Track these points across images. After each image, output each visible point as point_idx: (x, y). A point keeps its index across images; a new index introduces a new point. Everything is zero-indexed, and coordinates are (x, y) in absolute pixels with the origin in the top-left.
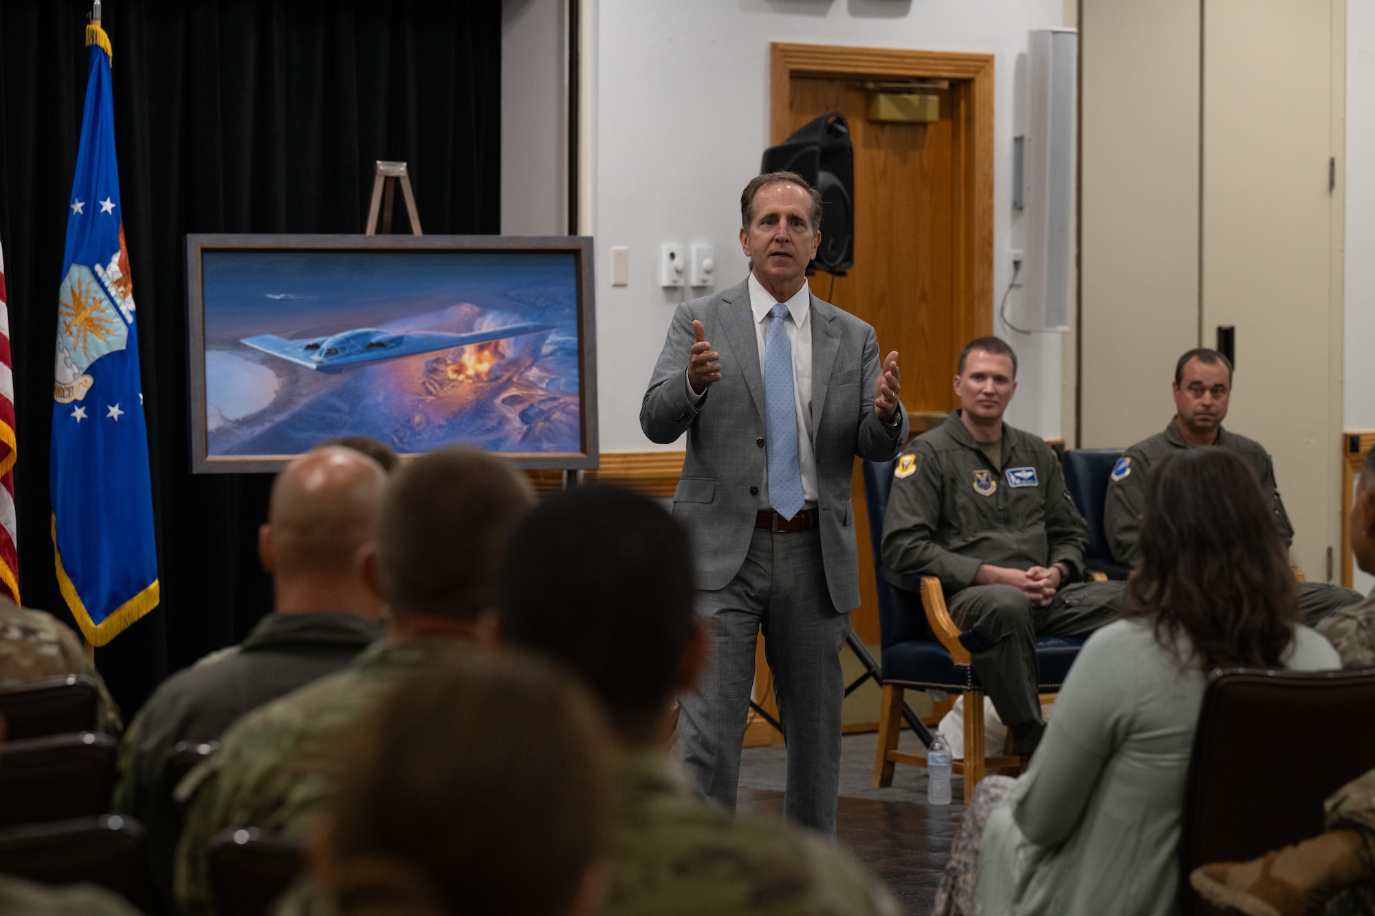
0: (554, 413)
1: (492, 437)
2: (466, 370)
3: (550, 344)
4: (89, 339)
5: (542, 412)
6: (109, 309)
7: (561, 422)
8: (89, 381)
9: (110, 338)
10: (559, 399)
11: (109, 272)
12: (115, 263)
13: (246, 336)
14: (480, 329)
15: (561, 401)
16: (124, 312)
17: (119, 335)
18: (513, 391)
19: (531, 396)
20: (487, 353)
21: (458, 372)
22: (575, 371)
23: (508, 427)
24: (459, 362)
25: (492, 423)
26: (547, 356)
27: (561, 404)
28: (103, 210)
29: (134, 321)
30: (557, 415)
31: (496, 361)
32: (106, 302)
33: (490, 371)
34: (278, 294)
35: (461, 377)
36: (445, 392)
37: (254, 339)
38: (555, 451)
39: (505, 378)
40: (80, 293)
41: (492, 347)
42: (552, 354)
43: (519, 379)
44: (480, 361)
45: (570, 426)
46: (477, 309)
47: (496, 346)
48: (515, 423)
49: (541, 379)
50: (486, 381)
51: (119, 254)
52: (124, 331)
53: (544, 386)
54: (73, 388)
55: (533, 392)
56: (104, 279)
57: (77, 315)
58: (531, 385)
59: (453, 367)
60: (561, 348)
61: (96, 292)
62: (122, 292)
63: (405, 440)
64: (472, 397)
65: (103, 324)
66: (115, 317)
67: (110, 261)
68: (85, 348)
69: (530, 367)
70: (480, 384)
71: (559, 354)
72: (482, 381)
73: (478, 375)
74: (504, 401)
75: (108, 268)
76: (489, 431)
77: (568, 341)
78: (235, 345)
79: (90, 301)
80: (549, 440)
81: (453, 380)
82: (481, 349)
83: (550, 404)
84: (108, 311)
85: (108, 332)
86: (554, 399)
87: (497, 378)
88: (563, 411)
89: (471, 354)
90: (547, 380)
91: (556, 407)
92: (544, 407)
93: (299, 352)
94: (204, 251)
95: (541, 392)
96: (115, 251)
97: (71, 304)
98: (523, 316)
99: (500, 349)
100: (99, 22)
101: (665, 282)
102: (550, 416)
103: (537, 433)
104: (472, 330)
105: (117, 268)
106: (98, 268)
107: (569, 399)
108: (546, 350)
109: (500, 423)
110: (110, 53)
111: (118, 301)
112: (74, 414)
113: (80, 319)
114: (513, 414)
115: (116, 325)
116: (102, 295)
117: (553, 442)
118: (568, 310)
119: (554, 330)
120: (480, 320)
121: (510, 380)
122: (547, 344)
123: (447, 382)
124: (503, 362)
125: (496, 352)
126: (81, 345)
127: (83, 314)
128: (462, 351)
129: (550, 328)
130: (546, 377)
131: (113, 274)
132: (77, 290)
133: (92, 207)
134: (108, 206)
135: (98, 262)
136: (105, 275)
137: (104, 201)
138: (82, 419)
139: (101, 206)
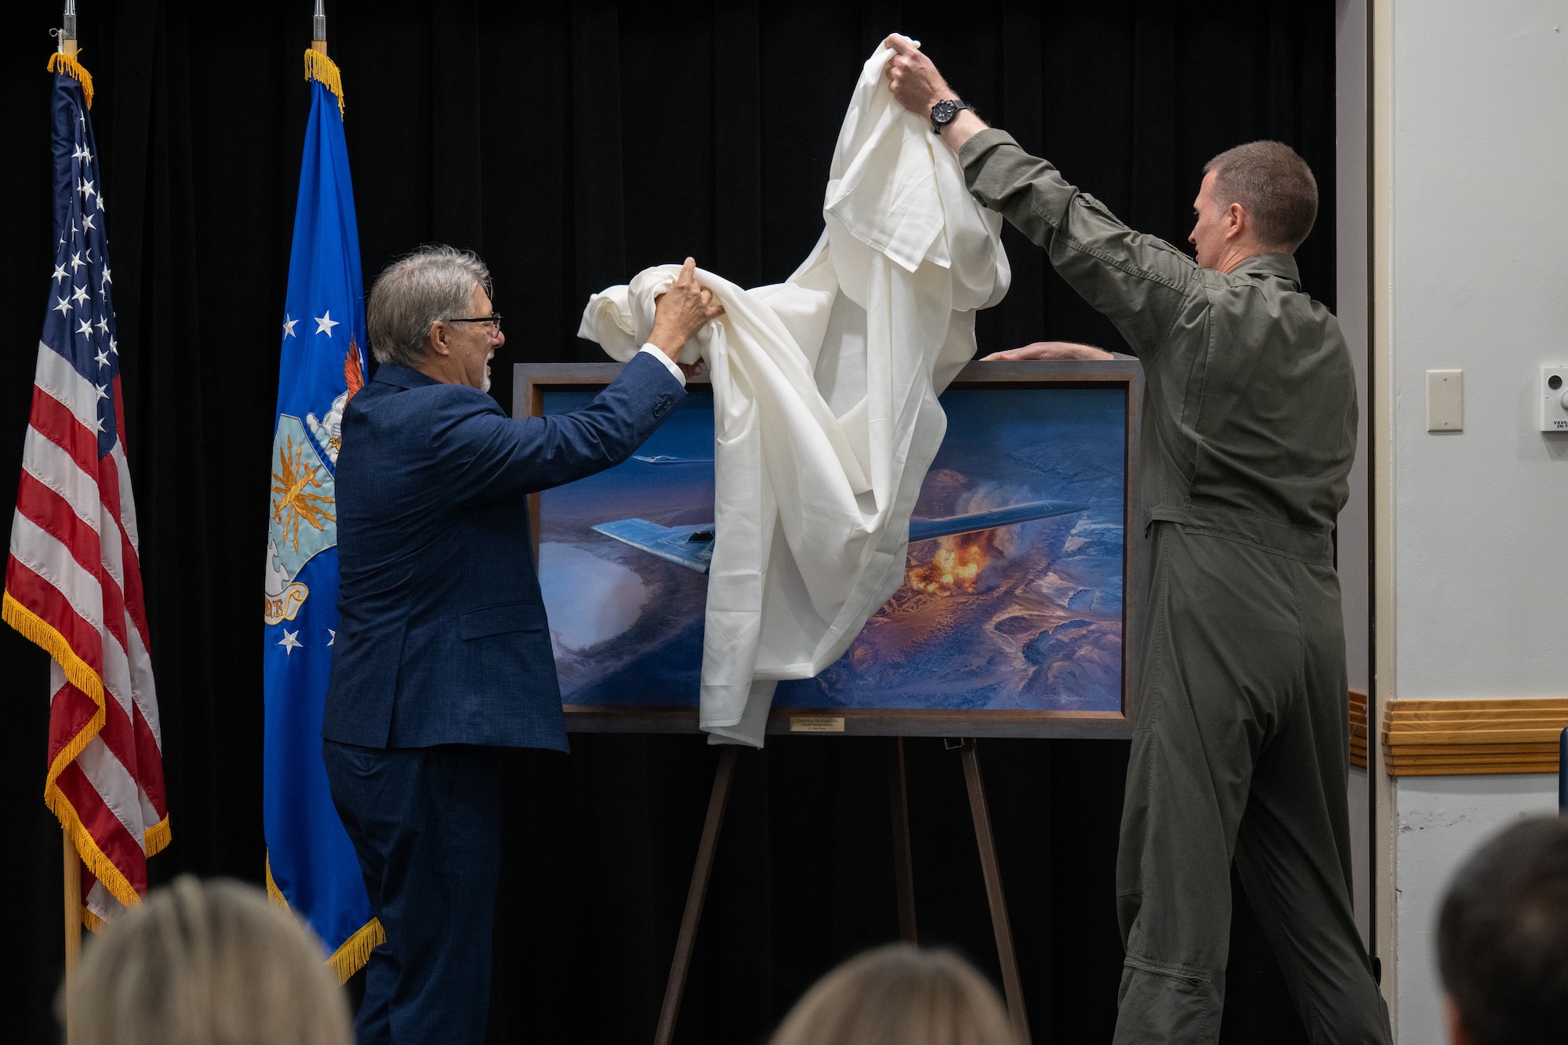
0: (1080, 647)
1: (977, 683)
2: (941, 575)
3: (1079, 535)
4: (301, 528)
5: (1061, 645)
6: (327, 482)
7: (1091, 661)
8: (302, 591)
9: (329, 526)
10: (1090, 624)
11: (327, 424)
12: (338, 411)
13: (601, 521)
14: (966, 511)
15: (1093, 627)
18: (1015, 611)
19: (1044, 619)
20: (975, 549)
21: (927, 579)
22: (1118, 580)
23: (1003, 669)
24: (931, 562)
25: (977, 662)
26: (1074, 554)
27: (1093, 632)
28: (320, 330)
30: (1085, 651)
31: (988, 562)
32: (323, 471)
33: (979, 577)
34: (652, 456)
35: (932, 588)
36: (904, 610)
37: (613, 525)
38: (1080, 708)
39: (1003, 589)
40: (290, 458)
41: (983, 539)
42: (1080, 551)
43: (1025, 591)
44: (963, 563)
45: (1107, 669)
46: (962, 478)
47: (991, 537)
48: (1017, 663)
49: (1061, 592)
50: (972, 594)
51: (345, 397)
53: (1065, 602)
54: (280, 601)
55: (1048, 613)
56: (318, 437)
57: (287, 491)
58: (1044, 601)
59: (920, 571)
60: (1096, 541)
61: (309, 456)
63: (839, 686)
64: (947, 620)
65: (319, 504)
67: (329, 408)
68: (296, 542)
69: (1044, 573)
70: (963, 599)
71: (1092, 551)
72: (965, 593)
73: (959, 584)
74: (999, 627)
75: (323, 418)
76: (973, 674)
77: (1109, 530)
78: (585, 535)
79: (302, 469)
80: (1070, 690)
81: (919, 592)
82: (965, 543)
83: (1074, 632)
84: (326, 485)
85: (324, 516)
86: (1082, 624)
87: (990, 589)
88: (1096, 643)
89: (948, 551)
90: (1071, 594)
91: (1084, 637)
92: (1064, 637)
93: (681, 546)
94: (541, 390)
95: (1060, 613)
96: (340, 393)
97: (280, 475)
98: (1036, 490)
99: (996, 543)
100: (324, 45)
101: (1544, 423)
102: (1075, 652)
103: (1051, 679)
104: (953, 514)
106: (311, 419)
107: (1106, 624)
108: (1070, 544)
109: (990, 662)
110: (338, 90)
112: (283, 642)
113: (290, 497)
114: (1012, 648)
116: (316, 461)
117: (1077, 694)
118: (1109, 480)
119: (1085, 513)
120: (965, 495)
121: (1009, 592)
122: (1073, 536)
123: (910, 594)
124: (1000, 563)
125: (990, 548)
126: (291, 536)
127: (295, 490)
128: (936, 546)
129: (1078, 509)
130: (1068, 589)
131: (333, 427)
132: (287, 455)
133: (306, 326)
134: (326, 324)
135: (312, 411)
136: (321, 430)
137: (322, 316)
138: (294, 648)
139: (318, 325)
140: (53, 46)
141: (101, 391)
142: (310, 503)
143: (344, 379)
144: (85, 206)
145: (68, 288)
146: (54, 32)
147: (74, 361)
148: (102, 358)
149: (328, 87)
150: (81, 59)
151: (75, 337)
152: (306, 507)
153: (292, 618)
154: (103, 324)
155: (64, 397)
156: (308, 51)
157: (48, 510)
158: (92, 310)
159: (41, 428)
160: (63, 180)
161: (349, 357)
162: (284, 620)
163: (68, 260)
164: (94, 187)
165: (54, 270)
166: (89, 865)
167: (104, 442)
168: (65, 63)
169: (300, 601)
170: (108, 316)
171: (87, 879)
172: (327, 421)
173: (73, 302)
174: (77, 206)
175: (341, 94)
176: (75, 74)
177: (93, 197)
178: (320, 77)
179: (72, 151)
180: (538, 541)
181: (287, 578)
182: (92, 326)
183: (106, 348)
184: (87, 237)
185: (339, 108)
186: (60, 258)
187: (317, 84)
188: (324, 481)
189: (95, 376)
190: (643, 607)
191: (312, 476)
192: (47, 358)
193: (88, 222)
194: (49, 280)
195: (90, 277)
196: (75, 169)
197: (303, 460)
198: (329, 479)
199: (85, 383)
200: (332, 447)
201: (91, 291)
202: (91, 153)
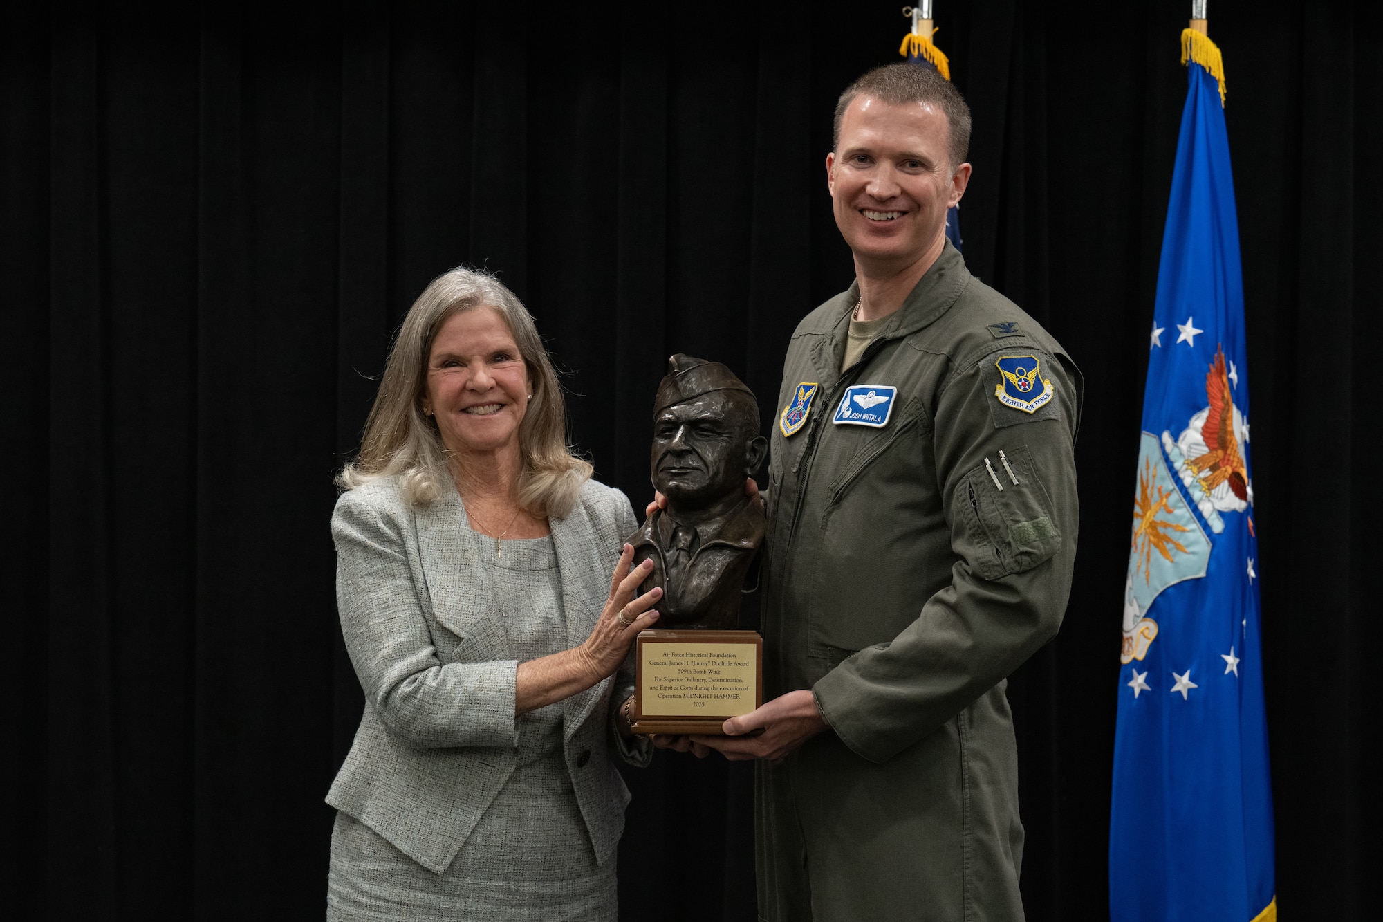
4: (1153, 558)
6: (1180, 508)
8: (1153, 628)
9: (1182, 558)
11: (1183, 445)
12: (1196, 429)
16: (1206, 514)
17: (1193, 553)
28: (1182, 339)
29: (1225, 530)
32: (1176, 496)
40: (1147, 480)
51: (1205, 414)
52: (1203, 547)
54: (1131, 638)
56: (1172, 457)
57: (1145, 517)
61: (1163, 479)
62: (1205, 479)
65: (1170, 533)
66: (1188, 522)
67: (1187, 427)
68: (1148, 575)
75: (1181, 438)
79: (1156, 492)
84: (1177, 512)
85: (1178, 547)
96: (1199, 409)
100: (1203, 24)
105: (1199, 438)
106: (1166, 437)
110: (1218, 72)
111: (1197, 495)
112: (1131, 684)
113: (1146, 524)
115: (1191, 536)
116: (1170, 484)
126: (1144, 567)
127: (1148, 516)
131: (1190, 447)
132: (1144, 478)
133: (1171, 334)
134: (1188, 332)
135: (1168, 428)
136: (1176, 450)
137: (1184, 323)
138: (1142, 692)
139: (1179, 333)
140: (907, 26)
142: (1161, 530)
143: (1206, 393)
146: (908, 11)
149: (1208, 70)
150: (938, 40)
152: (1157, 535)
153: (1141, 657)
156: (1186, 32)
161: (1213, 370)
162: (1135, 659)
168: (919, 45)
169: (1149, 639)
172: (1183, 439)
175: (1222, 78)
176: (930, 57)
178: (1199, 58)
181: (1138, 613)
185: (1219, 93)
187: (1195, 66)
188: (1176, 507)
191: (1165, 500)
197: (1158, 485)
198: (1181, 504)
200: (1187, 469)
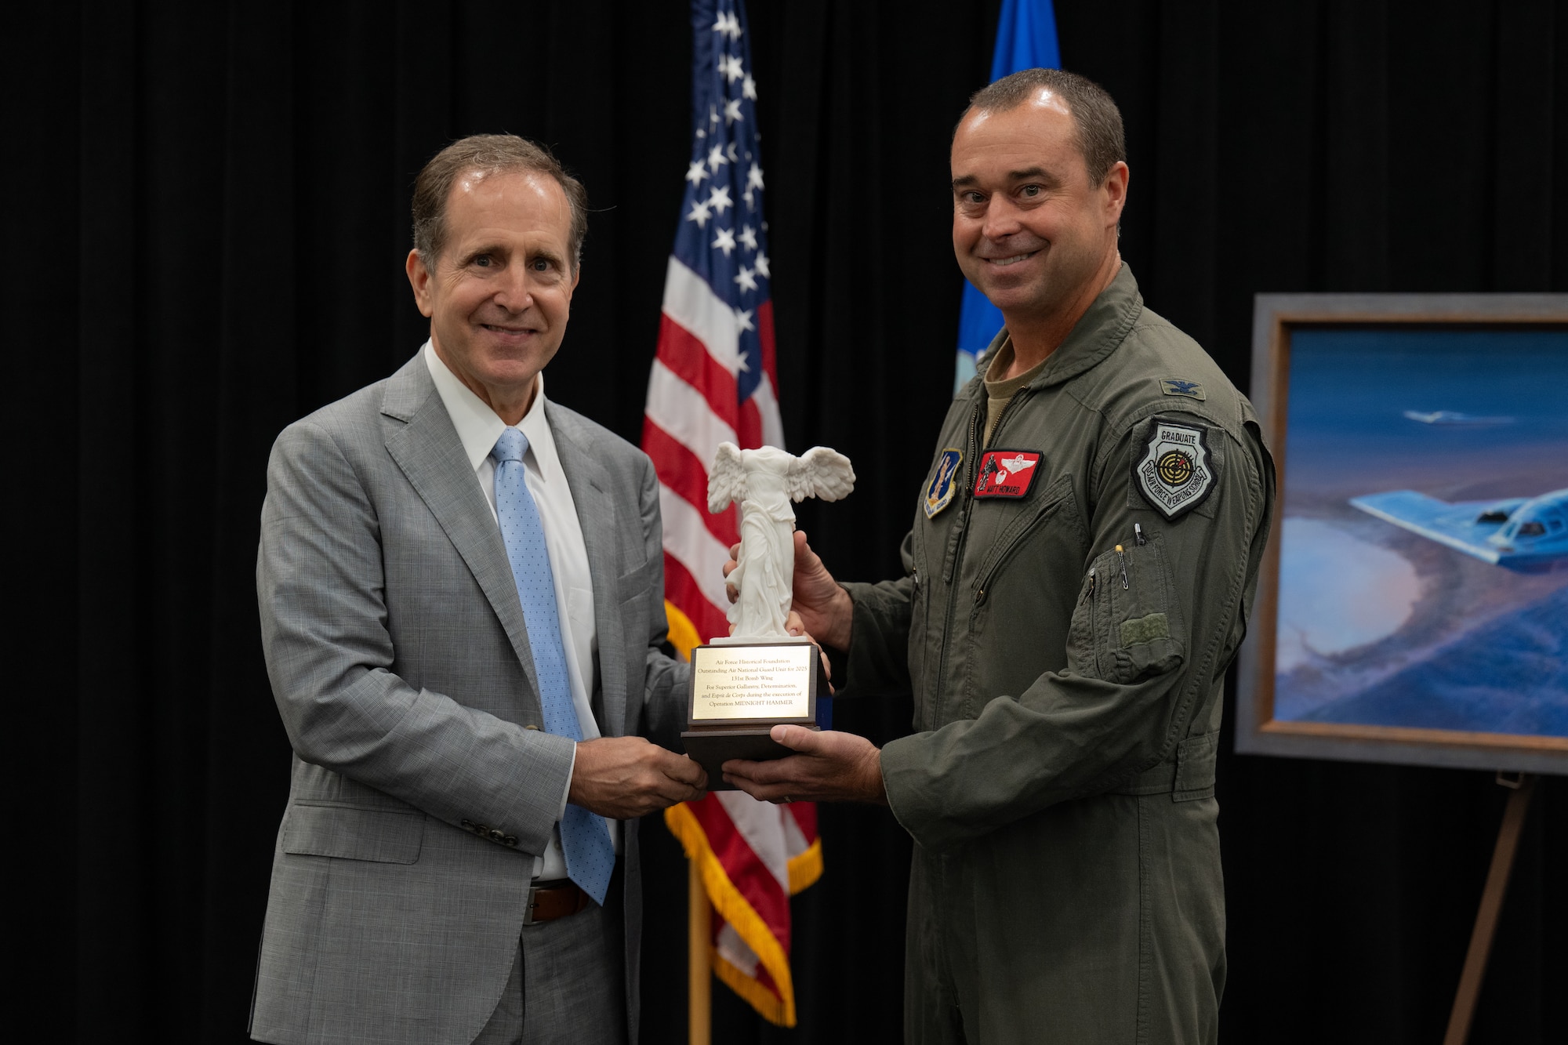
13: (1362, 493)
34: (1430, 409)
37: (1379, 498)
78: (1341, 510)
93: (1465, 529)
94: (1290, 328)
141: (744, 320)
144: (730, 90)
145: (703, 192)
147: (711, 279)
148: (746, 279)
151: (713, 254)
154: (749, 238)
155: (697, 326)
157: (676, 465)
158: (734, 218)
159: (670, 364)
160: (703, 59)
163: (706, 155)
164: (743, 67)
165: (687, 169)
166: (718, 904)
167: (747, 382)
170: (754, 225)
171: (716, 922)
173: (712, 209)
174: (718, 89)
177: (740, 81)
179: (715, 20)
180: (1281, 517)
182: (735, 237)
183: (751, 266)
184: (729, 132)
186: (698, 154)
189: (736, 300)
190: (1414, 604)
192: (679, 276)
193: (734, 110)
194: (685, 183)
195: (733, 178)
196: (718, 44)
199: (722, 310)
201: (735, 194)
202: (740, 25)
